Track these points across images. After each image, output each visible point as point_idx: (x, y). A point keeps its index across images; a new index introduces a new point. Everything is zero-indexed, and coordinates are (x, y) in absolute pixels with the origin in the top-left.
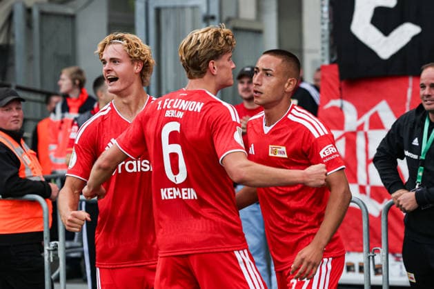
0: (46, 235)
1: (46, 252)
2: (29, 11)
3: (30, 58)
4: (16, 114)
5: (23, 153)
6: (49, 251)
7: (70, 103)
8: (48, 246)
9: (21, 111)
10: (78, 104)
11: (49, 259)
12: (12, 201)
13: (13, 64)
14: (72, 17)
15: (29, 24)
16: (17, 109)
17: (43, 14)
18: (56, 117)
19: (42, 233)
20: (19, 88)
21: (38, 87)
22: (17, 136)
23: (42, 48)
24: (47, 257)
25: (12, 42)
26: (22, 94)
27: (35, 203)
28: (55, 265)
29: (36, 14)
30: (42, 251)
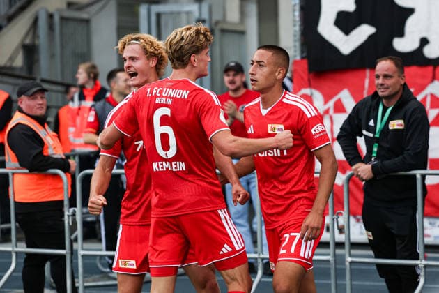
0: (66, 203)
1: (66, 217)
2: (51, 16)
3: (52, 56)
4: (41, 102)
5: (47, 135)
6: (69, 216)
7: (86, 93)
8: (67, 212)
9: (45, 100)
10: (93, 93)
11: (69, 223)
13: (38, 61)
14: (87, 21)
15: (51, 27)
16: (42, 98)
17: (63, 19)
18: (74, 105)
19: (62, 202)
20: (43, 81)
21: (59, 79)
22: (41, 120)
23: (62, 47)
24: (67, 221)
25: (37, 42)
26: (45, 86)
27: (57, 176)
28: (73, 228)
29: (57, 18)
30: (63, 216)
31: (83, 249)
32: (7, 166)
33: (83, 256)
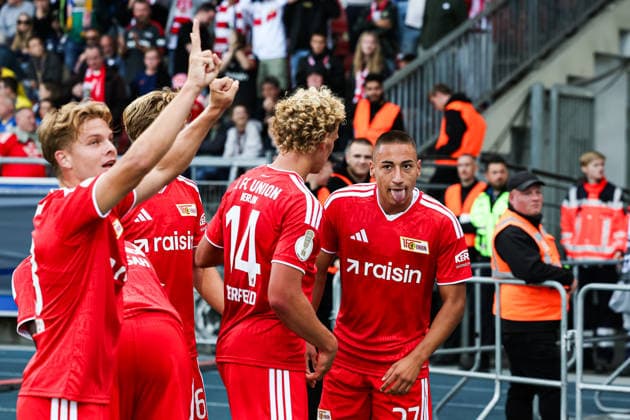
0: (564, 323)
1: (563, 341)
2: (547, 93)
3: (547, 142)
4: (536, 198)
6: (566, 340)
7: (588, 188)
8: (565, 335)
9: (541, 195)
10: (599, 190)
11: (566, 348)
12: (531, 287)
13: (528, 147)
14: (591, 101)
15: (547, 106)
16: (538, 193)
17: (562, 97)
20: (535, 172)
21: (553, 171)
22: (535, 221)
23: (559, 131)
24: (564, 346)
25: (529, 124)
27: (553, 290)
28: (570, 355)
29: (554, 96)
31: (583, 382)
32: (493, 274)
33: (583, 390)
